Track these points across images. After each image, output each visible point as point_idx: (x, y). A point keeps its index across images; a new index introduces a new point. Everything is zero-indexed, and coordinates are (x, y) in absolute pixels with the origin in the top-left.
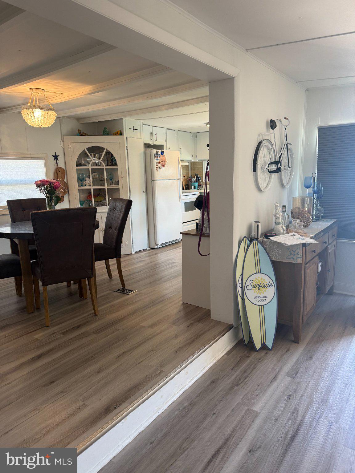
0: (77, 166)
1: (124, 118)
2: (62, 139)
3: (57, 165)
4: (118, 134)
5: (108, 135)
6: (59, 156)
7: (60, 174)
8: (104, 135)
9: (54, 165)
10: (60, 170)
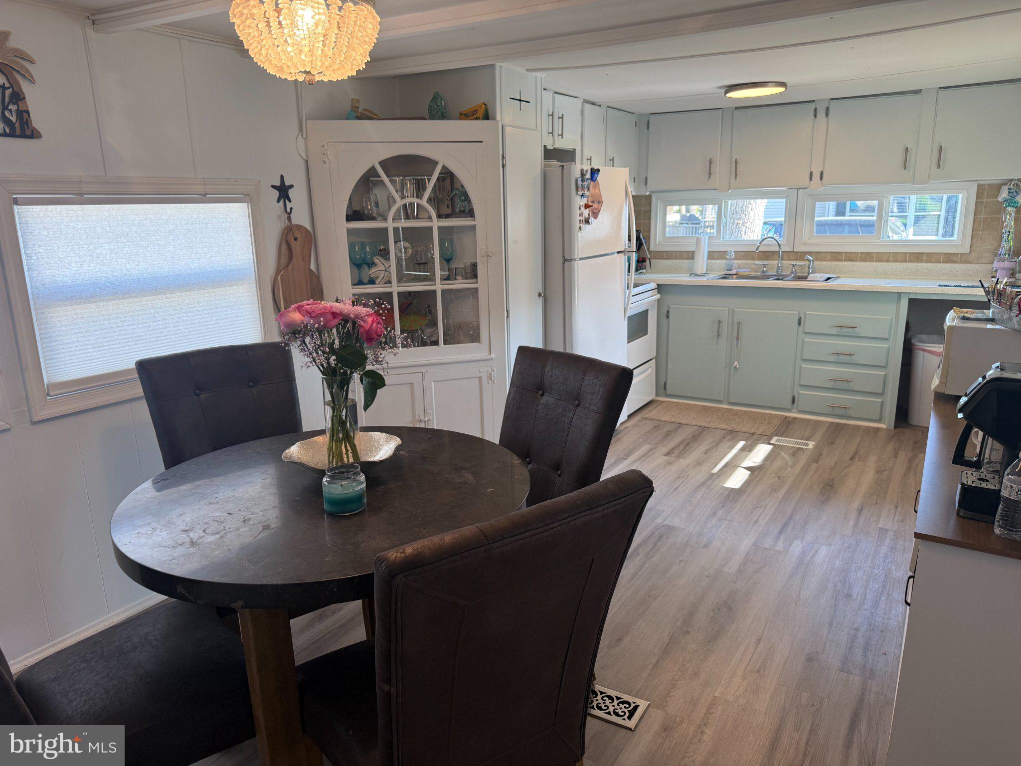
0: (349, 218)
1: (498, 65)
2: (301, 130)
3: (289, 219)
4: (477, 115)
5: (443, 117)
6: (291, 186)
7: (296, 246)
8: (432, 118)
9: (279, 217)
10: (298, 234)
